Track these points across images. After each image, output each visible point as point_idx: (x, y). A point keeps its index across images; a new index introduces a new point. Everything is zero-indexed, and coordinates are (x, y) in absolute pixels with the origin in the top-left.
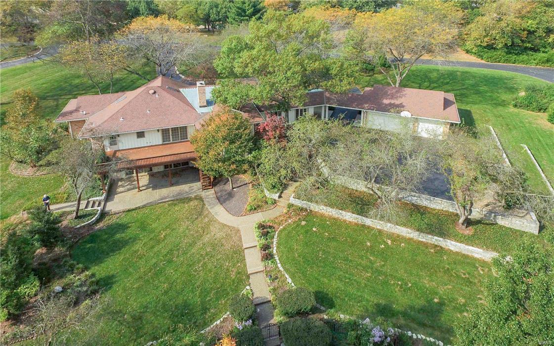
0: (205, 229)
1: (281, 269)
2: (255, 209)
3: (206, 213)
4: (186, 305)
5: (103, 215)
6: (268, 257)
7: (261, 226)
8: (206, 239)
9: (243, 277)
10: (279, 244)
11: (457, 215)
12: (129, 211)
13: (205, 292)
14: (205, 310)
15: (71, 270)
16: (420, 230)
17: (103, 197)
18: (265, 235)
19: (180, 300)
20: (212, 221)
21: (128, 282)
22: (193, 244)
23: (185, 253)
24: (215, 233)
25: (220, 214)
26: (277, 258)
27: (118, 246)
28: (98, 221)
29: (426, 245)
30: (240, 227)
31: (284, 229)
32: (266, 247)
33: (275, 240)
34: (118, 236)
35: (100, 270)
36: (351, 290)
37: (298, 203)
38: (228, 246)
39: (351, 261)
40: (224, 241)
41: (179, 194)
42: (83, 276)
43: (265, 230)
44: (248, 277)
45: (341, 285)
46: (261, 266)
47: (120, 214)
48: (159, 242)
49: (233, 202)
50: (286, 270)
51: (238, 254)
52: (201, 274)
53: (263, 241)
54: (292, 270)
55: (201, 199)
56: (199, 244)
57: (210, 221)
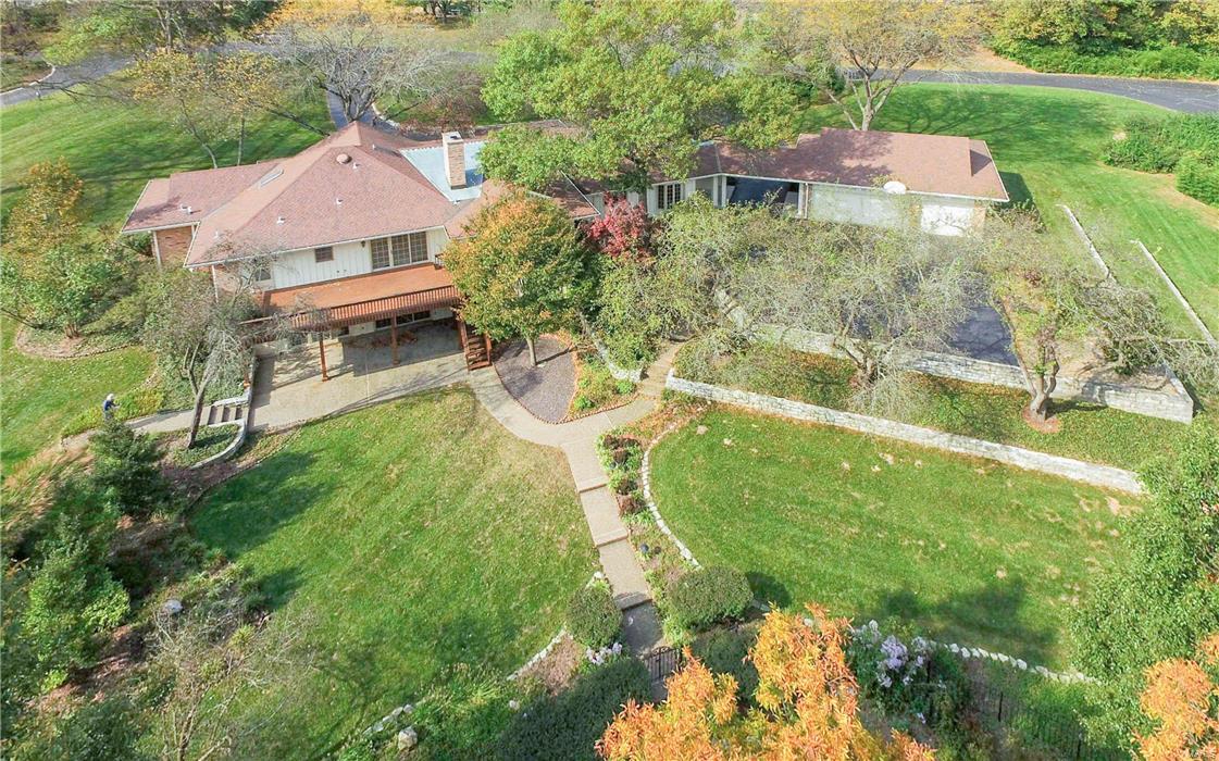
0: (487, 454)
1: (665, 530)
2: (593, 405)
3: (483, 419)
4: (467, 622)
5: (251, 436)
6: (635, 507)
7: (612, 442)
8: (492, 475)
9: (585, 555)
10: (654, 479)
11: (1025, 393)
12: (309, 424)
13: (505, 593)
14: (511, 632)
15: (196, 562)
16: (950, 429)
17: (246, 397)
18: (622, 460)
19: (452, 612)
20: (501, 436)
21: (329, 580)
22: (464, 489)
23: (449, 510)
24: (510, 463)
25: (516, 420)
26: (653, 508)
27: (294, 505)
28: (242, 450)
29: (967, 461)
30: (564, 447)
31: (662, 445)
32: (627, 487)
33: (645, 471)
34: (292, 481)
35: (264, 559)
36: (822, 565)
37: (686, 387)
38: (543, 490)
39: (813, 504)
40: (532, 479)
41: (417, 382)
42: (224, 575)
43: (621, 449)
44: (596, 552)
45: (798, 557)
46: (620, 528)
47: (290, 433)
48: (387, 490)
49: (541, 394)
50: (678, 533)
51: (566, 504)
52: (492, 551)
53: (619, 474)
54: (690, 531)
55: (468, 391)
56: (479, 488)
57: (496, 437)
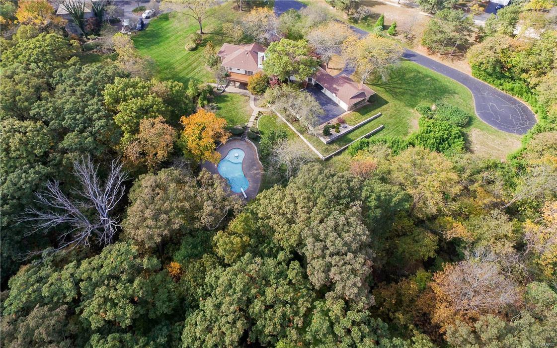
2: (262, 107)
3: (249, 102)
6: (256, 119)
8: (245, 108)
9: (248, 121)
17: (225, 86)
23: (238, 110)
25: (252, 104)
26: (258, 121)
28: (222, 92)
30: (254, 110)
31: (265, 115)
33: (261, 117)
34: (225, 99)
40: (248, 111)
43: (260, 113)
46: (253, 121)
47: (228, 93)
49: (257, 102)
52: (239, 116)
53: (257, 115)
54: (260, 124)
55: (249, 97)
56: (242, 109)
57: (248, 105)
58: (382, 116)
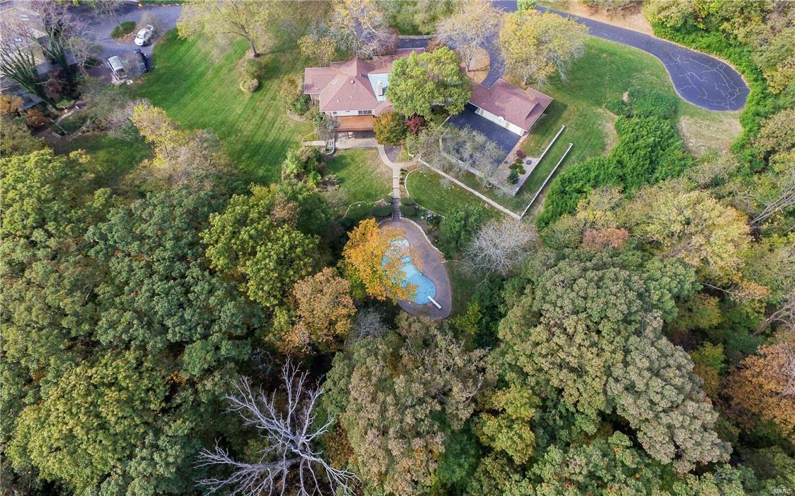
0: (378, 165)
1: (406, 189)
2: (401, 160)
3: (379, 157)
4: (370, 194)
5: (336, 150)
6: (402, 183)
7: (402, 170)
8: (378, 170)
10: (408, 179)
12: (346, 149)
13: (376, 191)
14: (376, 196)
16: (466, 183)
17: (333, 140)
18: (403, 174)
19: (368, 191)
21: (350, 181)
23: (370, 175)
25: (385, 159)
26: (405, 184)
28: (334, 153)
29: (467, 191)
30: (393, 168)
31: (412, 172)
34: (342, 162)
35: (339, 175)
38: (387, 176)
40: (385, 173)
42: (334, 176)
44: (393, 189)
46: (398, 186)
47: (342, 150)
48: (359, 168)
49: (392, 155)
51: (390, 179)
52: (376, 184)
53: (401, 177)
54: (410, 190)
55: (376, 149)
56: (375, 172)
57: (381, 162)
58: (567, 130)
